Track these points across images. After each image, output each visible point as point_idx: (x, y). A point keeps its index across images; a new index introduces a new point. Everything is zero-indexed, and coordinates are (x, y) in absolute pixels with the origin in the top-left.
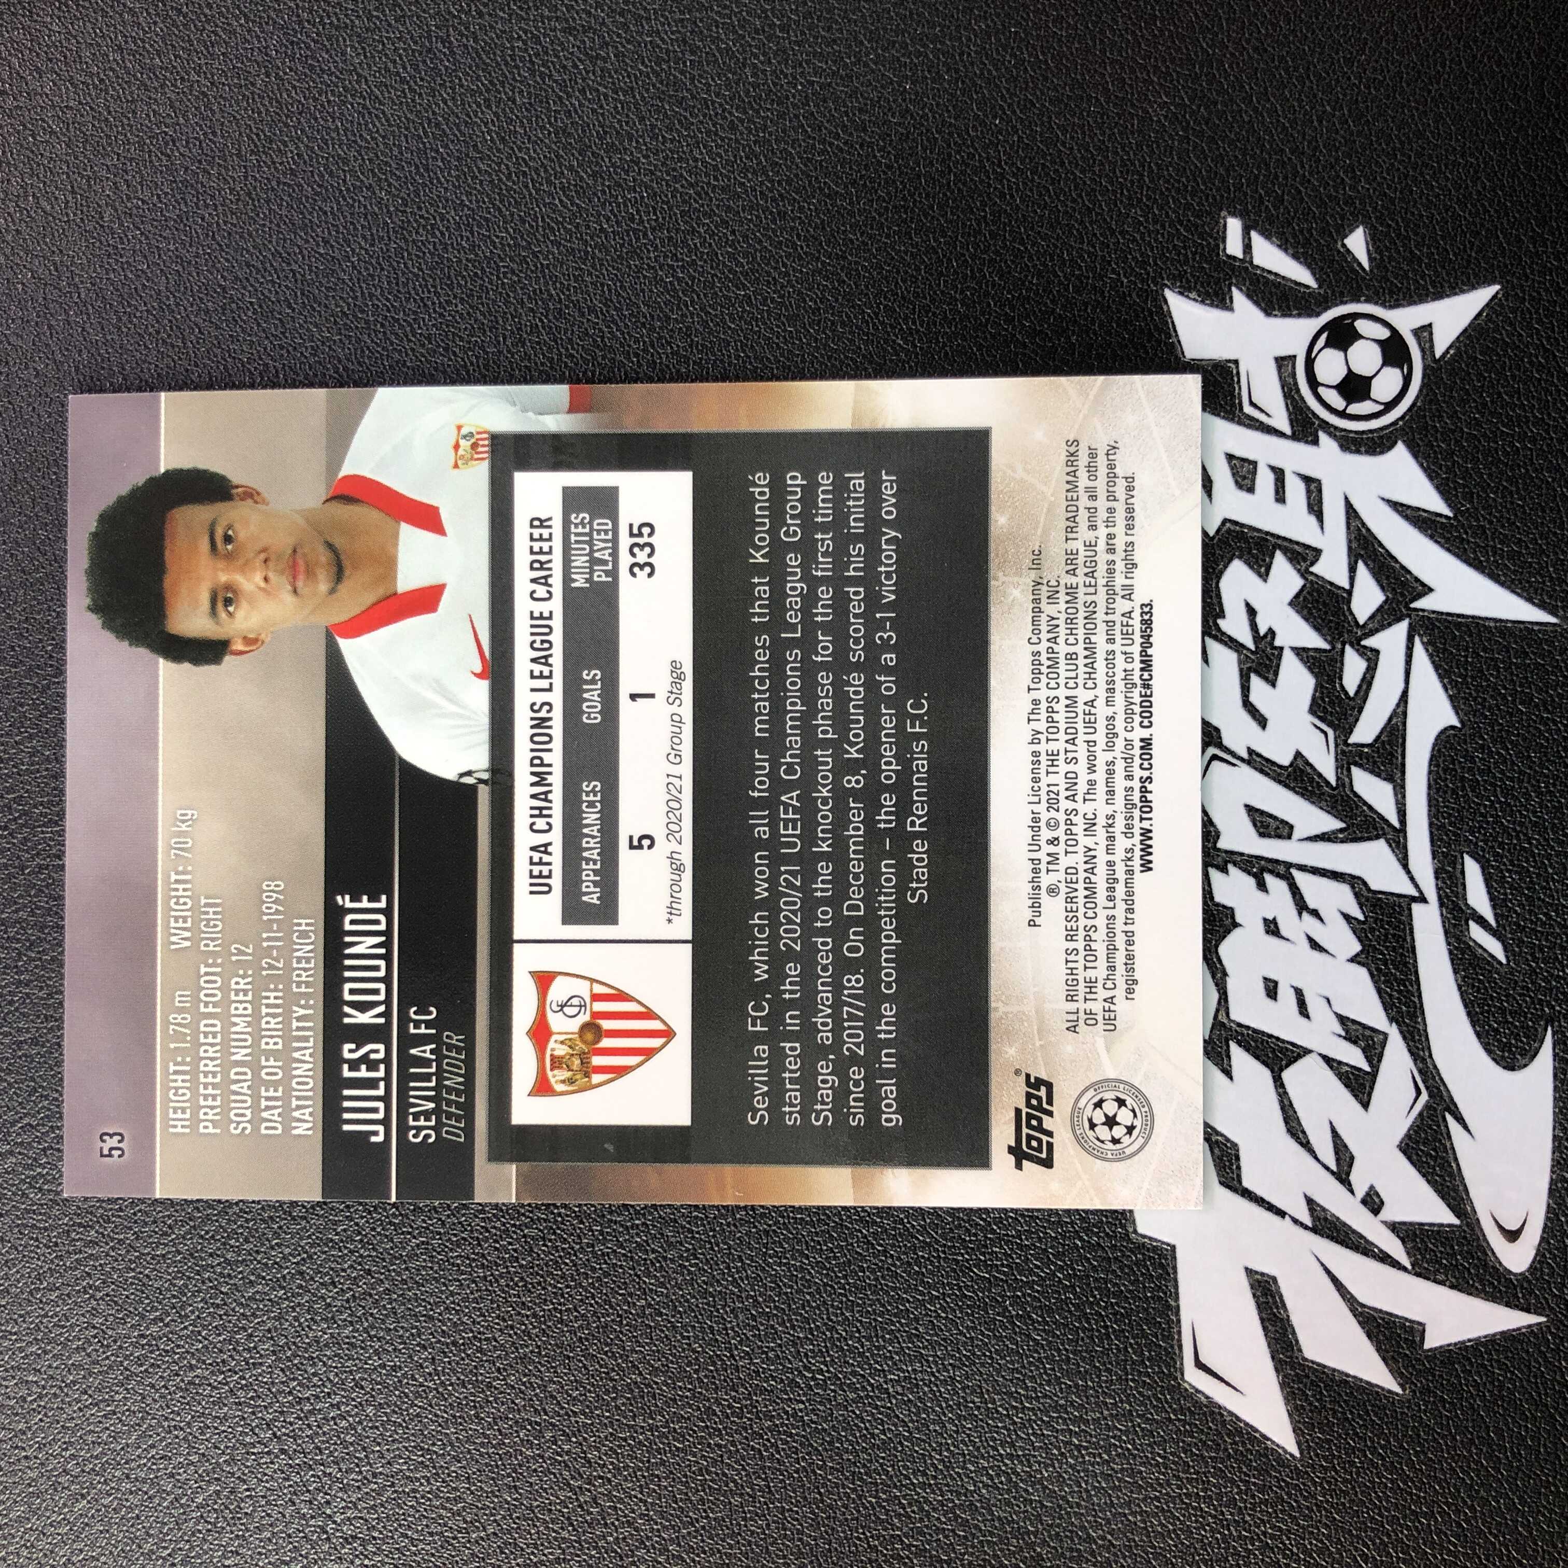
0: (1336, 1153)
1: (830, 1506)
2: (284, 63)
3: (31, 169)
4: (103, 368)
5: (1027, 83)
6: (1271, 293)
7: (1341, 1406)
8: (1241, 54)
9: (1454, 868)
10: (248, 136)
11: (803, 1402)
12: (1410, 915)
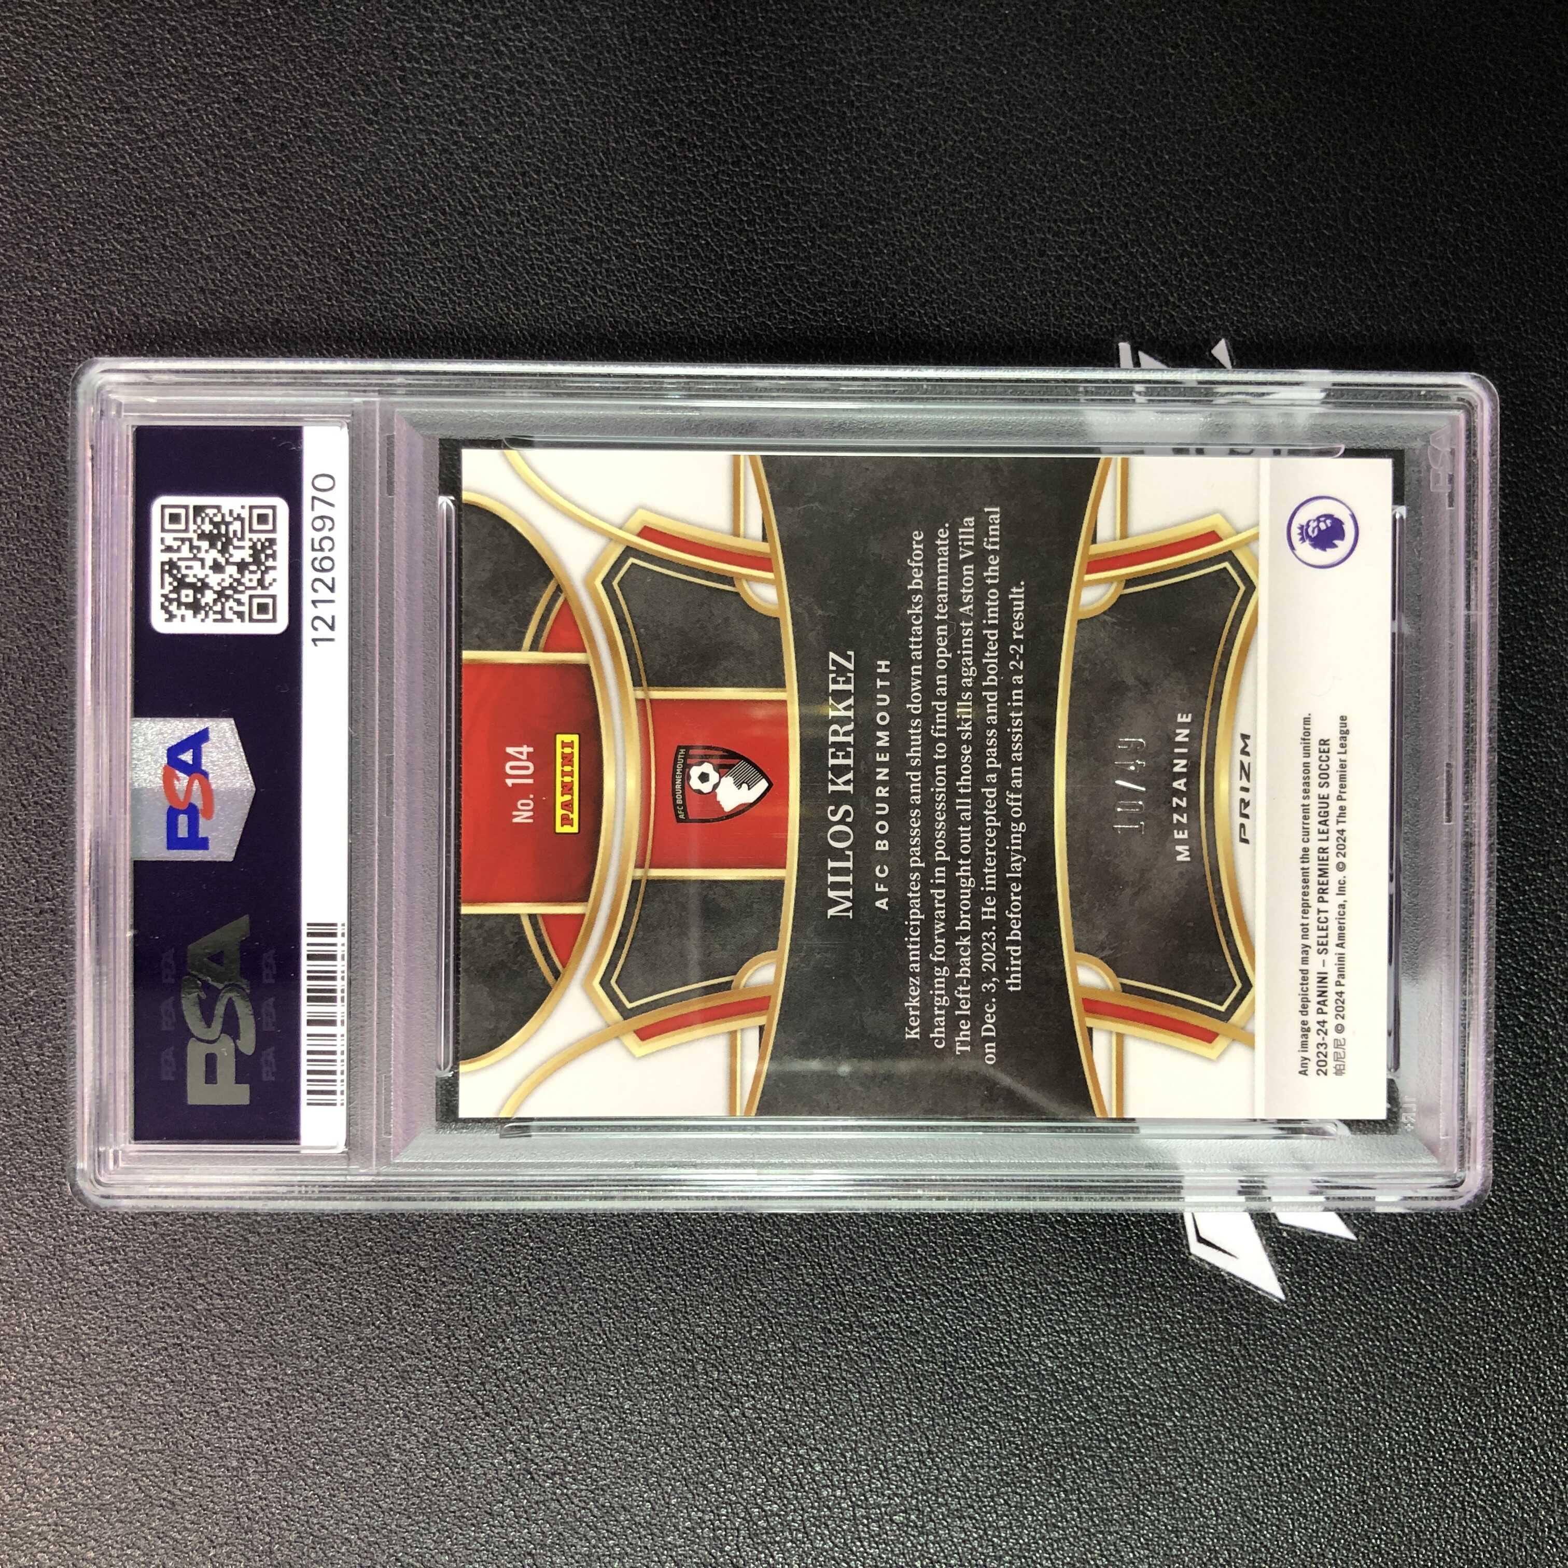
1: (929, 1390)
7: (1311, 1256)
11: (898, 1313)
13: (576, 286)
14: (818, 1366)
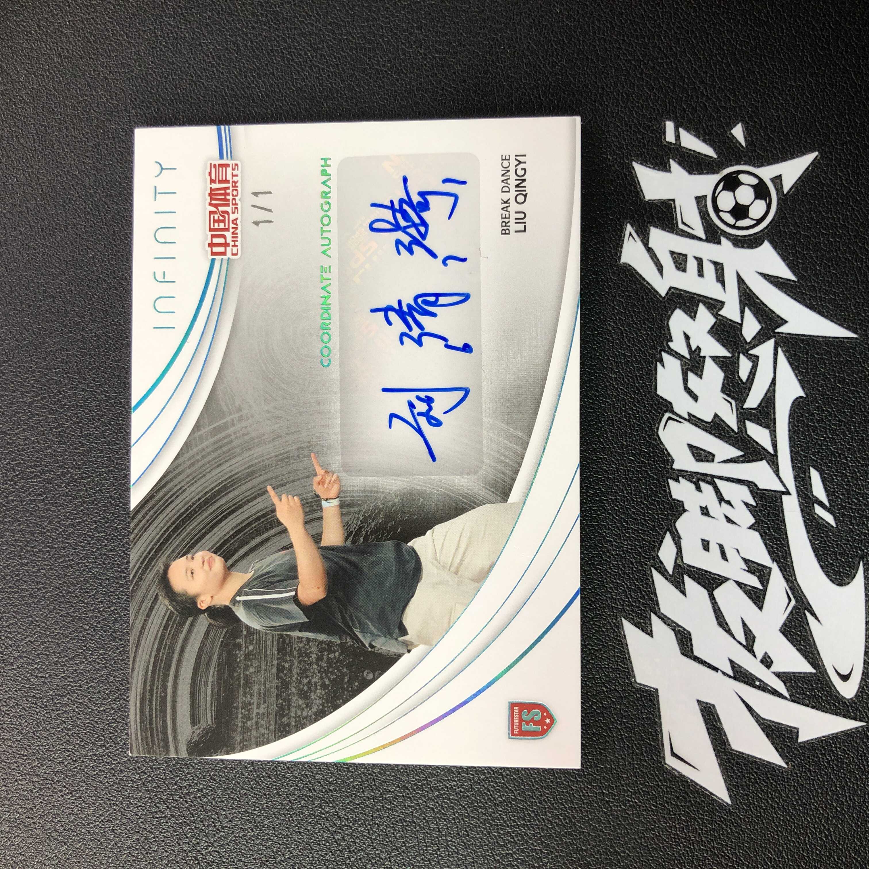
0: (745, 635)
1: (472, 838)
2: (148, 59)
3: (15, 123)
4: (56, 229)
5: (553, 53)
6: (691, 162)
7: (753, 775)
8: (671, 32)
9: (805, 475)
10: (130, 100)
11: (455, 781)
12: (782, 502)
13: (300, 65)
14: (397, 811)
